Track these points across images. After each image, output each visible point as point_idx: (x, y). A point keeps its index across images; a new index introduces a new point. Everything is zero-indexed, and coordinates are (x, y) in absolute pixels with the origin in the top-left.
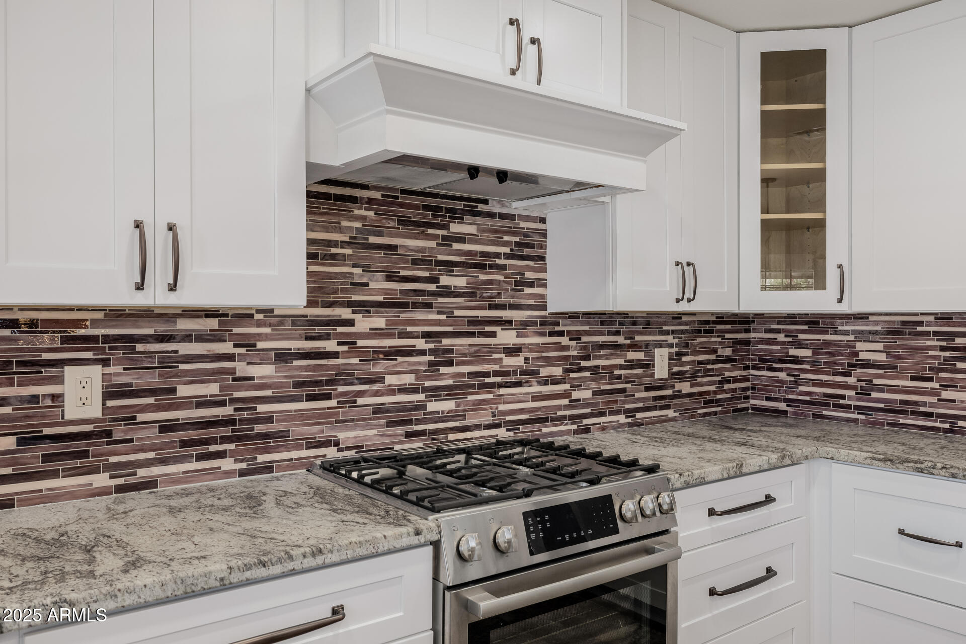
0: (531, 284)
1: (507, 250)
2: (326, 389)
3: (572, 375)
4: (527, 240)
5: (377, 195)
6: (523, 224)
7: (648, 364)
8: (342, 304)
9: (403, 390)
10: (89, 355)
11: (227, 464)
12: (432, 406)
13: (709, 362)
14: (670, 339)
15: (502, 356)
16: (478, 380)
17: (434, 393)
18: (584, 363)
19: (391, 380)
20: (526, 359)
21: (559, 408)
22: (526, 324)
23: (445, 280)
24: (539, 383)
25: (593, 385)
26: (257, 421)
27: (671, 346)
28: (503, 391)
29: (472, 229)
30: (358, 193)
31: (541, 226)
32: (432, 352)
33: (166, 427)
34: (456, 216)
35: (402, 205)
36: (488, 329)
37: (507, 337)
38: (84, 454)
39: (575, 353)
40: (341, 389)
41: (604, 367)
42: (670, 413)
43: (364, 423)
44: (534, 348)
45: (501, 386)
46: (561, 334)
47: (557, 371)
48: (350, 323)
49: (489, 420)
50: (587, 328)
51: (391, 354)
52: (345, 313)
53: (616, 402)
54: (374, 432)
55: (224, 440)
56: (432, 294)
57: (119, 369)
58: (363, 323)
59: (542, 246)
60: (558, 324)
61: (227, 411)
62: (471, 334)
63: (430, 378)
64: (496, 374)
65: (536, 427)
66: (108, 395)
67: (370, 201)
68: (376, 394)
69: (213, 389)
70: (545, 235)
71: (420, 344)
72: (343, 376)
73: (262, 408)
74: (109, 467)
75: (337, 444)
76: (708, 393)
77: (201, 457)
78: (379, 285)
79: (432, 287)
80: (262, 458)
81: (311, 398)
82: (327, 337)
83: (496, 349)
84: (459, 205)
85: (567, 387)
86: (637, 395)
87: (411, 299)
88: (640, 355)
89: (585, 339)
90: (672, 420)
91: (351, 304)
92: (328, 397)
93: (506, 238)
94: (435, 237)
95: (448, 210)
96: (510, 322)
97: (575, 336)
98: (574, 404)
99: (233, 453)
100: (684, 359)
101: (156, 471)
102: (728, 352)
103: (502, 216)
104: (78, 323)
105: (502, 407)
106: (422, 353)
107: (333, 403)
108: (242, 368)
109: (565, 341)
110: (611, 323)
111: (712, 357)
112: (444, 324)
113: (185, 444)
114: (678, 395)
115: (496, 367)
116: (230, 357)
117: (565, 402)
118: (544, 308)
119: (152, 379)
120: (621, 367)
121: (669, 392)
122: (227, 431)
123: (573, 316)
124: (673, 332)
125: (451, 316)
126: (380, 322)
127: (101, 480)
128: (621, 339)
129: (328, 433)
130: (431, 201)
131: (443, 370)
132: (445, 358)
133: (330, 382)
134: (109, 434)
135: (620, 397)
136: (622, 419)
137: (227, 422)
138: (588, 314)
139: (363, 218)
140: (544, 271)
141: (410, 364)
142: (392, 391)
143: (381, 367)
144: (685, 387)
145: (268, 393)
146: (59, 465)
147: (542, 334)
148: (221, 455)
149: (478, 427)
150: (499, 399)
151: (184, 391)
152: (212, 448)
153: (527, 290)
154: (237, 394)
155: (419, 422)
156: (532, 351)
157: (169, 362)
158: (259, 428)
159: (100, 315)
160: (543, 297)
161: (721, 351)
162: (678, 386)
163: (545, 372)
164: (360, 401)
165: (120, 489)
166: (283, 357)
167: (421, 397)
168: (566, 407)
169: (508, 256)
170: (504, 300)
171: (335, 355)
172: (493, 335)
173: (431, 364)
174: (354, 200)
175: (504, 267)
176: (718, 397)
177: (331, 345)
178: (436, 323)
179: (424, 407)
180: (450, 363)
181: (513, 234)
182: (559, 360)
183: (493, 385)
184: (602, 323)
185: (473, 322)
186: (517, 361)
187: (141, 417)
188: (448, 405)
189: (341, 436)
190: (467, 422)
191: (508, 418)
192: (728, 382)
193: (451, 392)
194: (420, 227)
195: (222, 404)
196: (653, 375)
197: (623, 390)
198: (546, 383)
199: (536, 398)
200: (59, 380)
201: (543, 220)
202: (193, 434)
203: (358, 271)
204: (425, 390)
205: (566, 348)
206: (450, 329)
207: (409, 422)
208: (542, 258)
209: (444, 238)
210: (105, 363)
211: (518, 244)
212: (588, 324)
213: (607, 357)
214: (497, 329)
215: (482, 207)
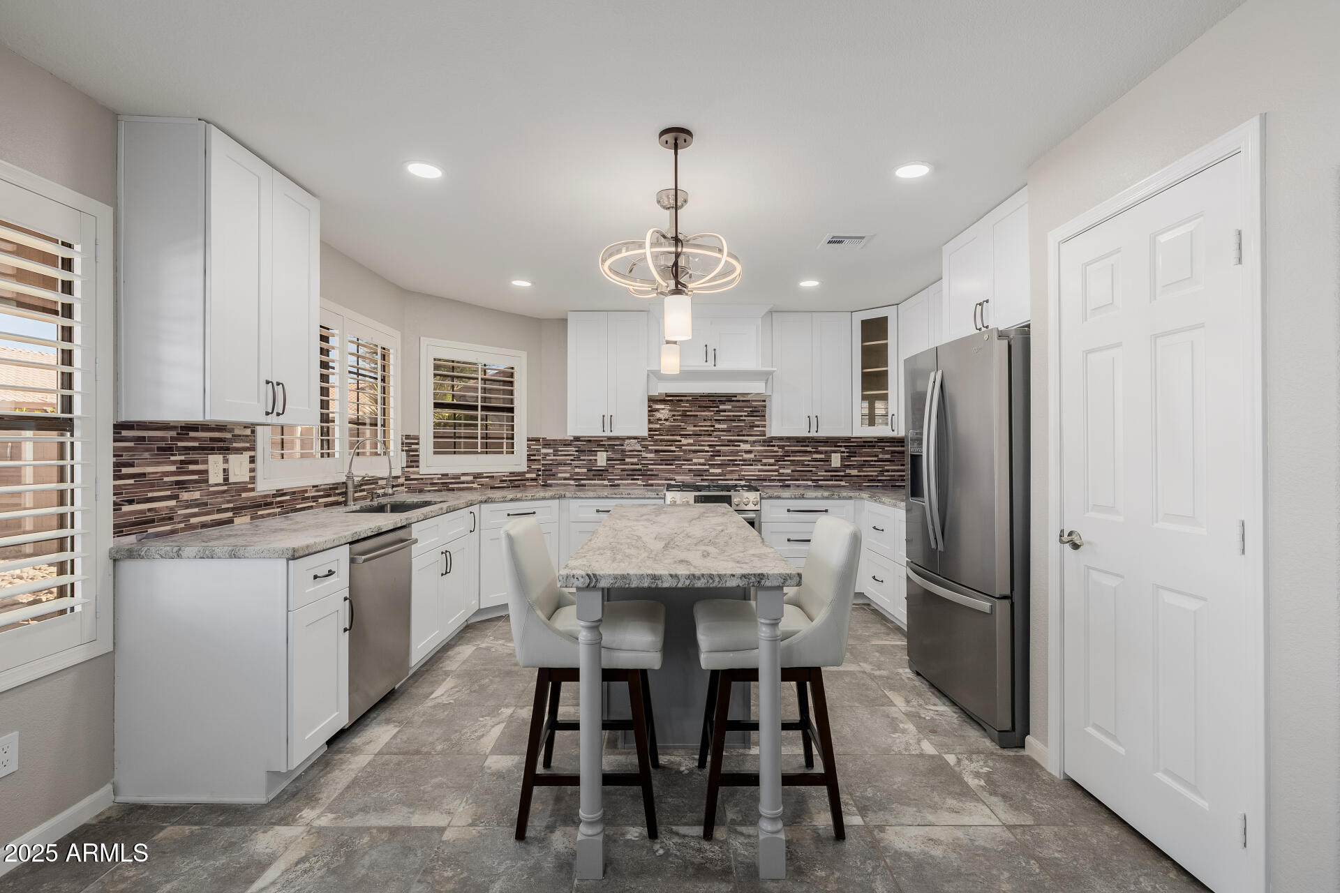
0: (758, 427)
1: (746, 414)
2: (671, 462)
3: (780, 463)
4: (756, 409)
5: (690, 398)
6: (753, 403)
7: (828, 460)
8: (677, 435)
9: (700, 464)
10: (603, 449)
11: (639, 482)
12: (711, 471)
13: (872, 461)
14: (843, 449)
15: (743, 454)
16: (732, 463)
17: (712, 466)
18: (786, 458)
19: (695, 460)
20: (755, 456)
21: (772, 476)
22: (754, 442)
23: (717, 426)
24: (762, 465)
25: (792, 468)
26: (649, 471)
27: (844, 452)
28: (743, 467)
29: (730, 407)
30: (683, 398)
31: (764, 403)
32: (712, 451)
33: (623, 470)
34: (722, 402)
35: (699, 401)
36: (736, 444)
37: (747, 447)
38: (602, 475)
39: (781, 454)
40: (676, 462)
41: (797, 460)
42: (843, 483)
43: (684, 473)
44: (758, 451)
45: (742, 465)
46: (774, 446)
47: (772, 461)
48: (680, 441)
49: (737, 477)
50: (788, 444)
51: (695, 452)
52: (678, 438)
53: (806, 476)
54: (688, 478)
55: (639, 475)
56: (713, 431)
57: (610, 453)
58: (684, 441)
59: (764, 411)
60: (772, 442)
61: (640, 467)
62: (729, 446)
63: (711, 461)
64: (740, 460)
65: (760, 482)
66: (608, 460)
67: (688, 400)
68: (689, 465)
69: (635, 460)
70: (765, 407)
71: (707, 448)
72: (677, 458)
73: (650, 467)
74: (608, 480)
75: (675, 480)
76: (872, 476)
77: (632, 480)
78: (691, 428)
79: (712, 429)
80: (650, 482)
81: (666, 465)
82: (671, 445)
83: (741, 451)
84: (724, 399)
85: (777, 467)
86: (819, 473)
87: (703, 433)
88: (822, 456)
89: (786, 448)
90: (844, 486)
91: (680, 435)
92: (672, 465)
93: (745, 409)
94: (713, 411)
95: (719, 401)
96: (747, 441)
97: (782, 447)
98: (781, 474)
99: (641, 479)
100: (852, 459)
101: (620, 482)
102: (888, 456)
103: (743, 401)
104: (602, 441)
105: (743, 473)
106: (708, 452)
107: (674, 467)
108: (644, 454)
109: (776, 449)
110: (805, 442)
111: (876, 459)
112: (717, 441)
113: (628, 475)
114: (849, 475)
115: (741, 458)
116: (641, 451)
117: (776, 473)
118: (765, 436)
119: (619, 456)
120: (809, 461)
121: (842, 474)
122: (640, 473)
123: (781, 439)
124: (845, 446)
125: (719, 438)
126: (691, 441)
127: (606, 482)
128: (809, 449)
129: (672, 476)
130: (712, 398)
131: (716, 458)
132: (718, 453)
133: (673, 460)
134: (608, 470)
135: (810, 474)
136: (810, 483)
137: (640, 470)
138: (789, 439)
139: (685, 407)
140: (765, 421)
141: (703, 455)
142: (695, 464)
143: (692, 455)
144: (854, 472)
145: (652, 462)
146: (596, 477)
147: (764, 446)
148: (638, 479)
149: (732, 480)
150: (742, 470)
151: (627, 460)
152: (635, 477)
153: (756, 429)
154: (642, 462)
155: (706, 476)
156: (758, 452)
157: (623, 451)
158: (649, 473)
159: (605, 439)
160: (764, 431)
161: (880, 456)
162: (848, 471)
163: (764, 461)
164: (683, 467)
165: (611, 485)
166: (657, 451)
167: (707, 467)
168: (776, 476)
169: (746, 416)
170: (744, 433)
171: (674, 451)
172: (739, 446)
173: (711, 455)
174: (681, 401)
175: (745, 420)
176: (880, 478)
177: (673, 448)
178: (713, 441)
179: (709, 471)
180: (720, 456)
181: (749, 407)
182: (772, 457)
183: (739, 465)
184: (797, 442)
185: (729, 441)
186: (751, 456)
187: (616, 467)
188: (719, 471)
189: (676, 477)
190: (727, 477)
191: (746, 478)
192: (888, 471)
193: (719, 466)
194: (707, 408)
195: (638, 464)
196: (830, 465)
197: (811, 471)
198: (765, 465)
199: (760, 471)
200: (596, 455)
201: (764, 401)
202: (630, 473)
203: (683, 424)
204: (709, 465)
205: (777, 452)
206: (719, 443)
207: (703, 475)
208: (765, 416)
209: (717, 411)
210: (607, 451)
211: (751, 411)
212: (789, 442)
213: (800, 456)
214: (741, 444)
215: (733, 399)
